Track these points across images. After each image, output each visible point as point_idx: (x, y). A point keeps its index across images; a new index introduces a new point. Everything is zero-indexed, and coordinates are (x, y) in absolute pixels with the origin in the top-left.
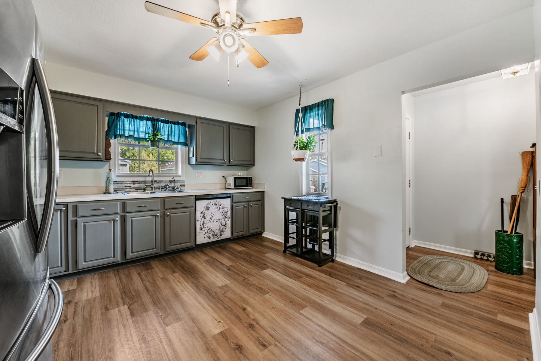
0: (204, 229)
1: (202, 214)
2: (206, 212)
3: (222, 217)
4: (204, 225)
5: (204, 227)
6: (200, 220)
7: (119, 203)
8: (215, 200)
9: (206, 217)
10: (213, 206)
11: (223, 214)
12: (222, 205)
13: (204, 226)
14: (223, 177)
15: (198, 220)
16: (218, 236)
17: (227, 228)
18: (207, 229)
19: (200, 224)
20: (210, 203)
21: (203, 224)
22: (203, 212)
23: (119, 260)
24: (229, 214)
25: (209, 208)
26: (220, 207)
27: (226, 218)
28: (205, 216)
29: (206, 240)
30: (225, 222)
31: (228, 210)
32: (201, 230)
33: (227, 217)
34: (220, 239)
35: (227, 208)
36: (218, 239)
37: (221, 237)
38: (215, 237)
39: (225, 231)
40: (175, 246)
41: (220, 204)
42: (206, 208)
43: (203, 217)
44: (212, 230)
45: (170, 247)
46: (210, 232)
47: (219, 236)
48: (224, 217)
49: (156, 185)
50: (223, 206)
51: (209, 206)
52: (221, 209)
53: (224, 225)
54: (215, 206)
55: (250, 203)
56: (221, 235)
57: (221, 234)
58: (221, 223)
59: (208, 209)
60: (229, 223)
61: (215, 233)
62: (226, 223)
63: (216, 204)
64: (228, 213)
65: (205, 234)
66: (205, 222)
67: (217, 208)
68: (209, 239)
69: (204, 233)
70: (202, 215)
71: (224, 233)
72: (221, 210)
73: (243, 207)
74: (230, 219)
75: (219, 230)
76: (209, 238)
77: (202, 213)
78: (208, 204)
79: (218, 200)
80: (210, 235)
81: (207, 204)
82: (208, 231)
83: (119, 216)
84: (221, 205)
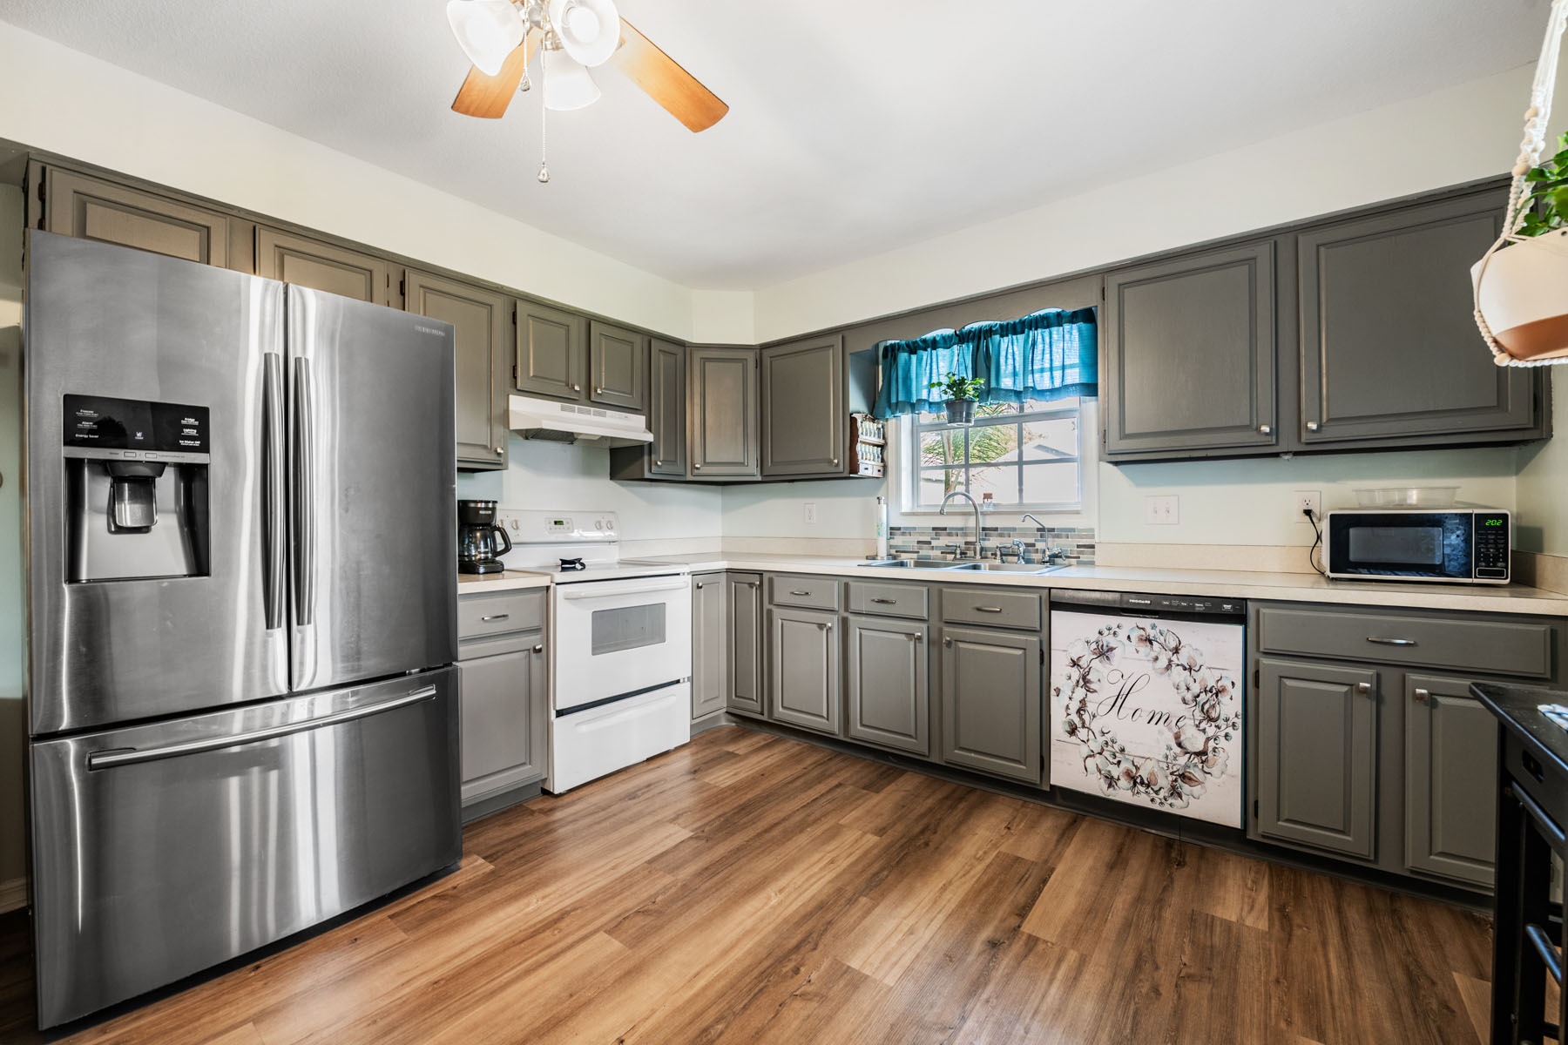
0: (1082, 733)
1: (1075, 668)
2: (1096, 664)
3: (1179, 709)
4: (1086, 717)
5: (1083, 727)
6: (1066, 692)
7: (836, 583)
8: (1146, 622)
9: (1092, 686)
10: (1131, 647)
11: (1189, 696)
12: (1183, 651)
13: (1084, 723)
14: (1308, 513)
15: (1058, 691)
16: (1157, 792)
17: (1214, 770)
18: (1101, 739)
19: (1067, 707)
20: (1115, 628)
21: (1078, 712)
22: (1083, 663)
23: (836, 731)
24: (1231, 706)
25: (1111, 649)
26: (1174, 658)
27: (1211, 720)
28: (1089, 681)
29: (1093, 785)
30: (1202, 738)
31: (1226, 683)
32: (1073, 731)
33: (1214, 715)
34: (1166, 808)
35: (1217, 674)
36: (1156, 806)
37: (1177, 802)
38: (1142, 789)
39: (1200, 783)
40: (973, 755)
41: (1173, 644)
42: (1094, 646)
43: (1081, 683)
44: (1122, 750)
45: (956, 751)
46: (1115, 757)
47: (1162, 794)
48: (1199, 715)
49: (993, 542)
50: (1190, 657)
51: (1108, 640)
52: (1176, 670)
53: (1198, 754)
54: (1144, 649)
55: (1413, 677)
56: (1175, 792)
57: (1173, 787)
58: (1177, 737)
59: (1103, 652)
60: (1231, 751)
61: (1144, 773)
62: (1211, 744)
63: (1151, 642)
64: (1224, 699)
65: (1090, 756)
66: (1091, 707)
67: (1156, 659)
68: (1110, 786)
69: (1085, 750)
70: (1076, 674)
71: (1197, 790)
72: (1178, 675)
73: (1345, 689)
74: (1237, 735)
75: (1165, 766)
76: (1111, 781)
77: (1075, 664)
78: (1106, 632)
79: (1163, 624)
80: (1116, 771)
81: (1100, 633)
82: (1103, 750)
83: (835, 618)
84: (1176, 651)
